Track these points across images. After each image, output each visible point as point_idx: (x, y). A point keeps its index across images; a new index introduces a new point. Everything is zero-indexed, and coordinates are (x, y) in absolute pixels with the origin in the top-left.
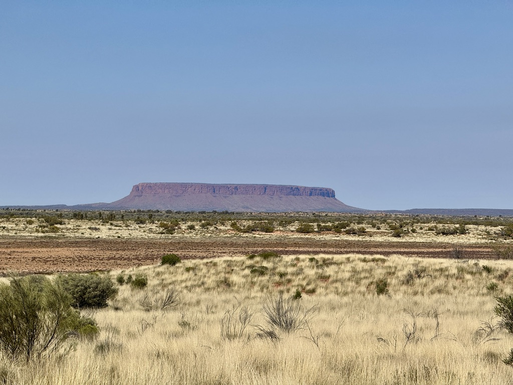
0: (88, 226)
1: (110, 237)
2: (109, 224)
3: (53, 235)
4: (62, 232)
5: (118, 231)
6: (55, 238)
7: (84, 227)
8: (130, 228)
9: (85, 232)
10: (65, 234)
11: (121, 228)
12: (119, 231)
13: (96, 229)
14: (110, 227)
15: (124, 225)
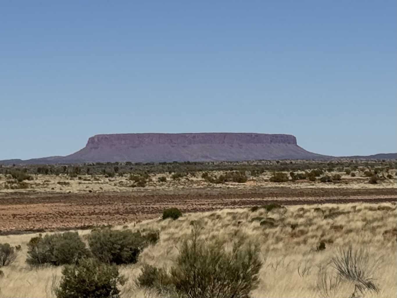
0: (57, 181)
1: (82, 192)
2: (77, 178)
3: (23, 191)
4: (31, 187)
5: (88, 185)
6: (25, 194)
7: (53, 182)
8: (100, 182)
9: (55, 187)
10: (36, 189)
11: (90, 182)
12: (90, 185)
13: (65, 183)
14: (79, 181)
15: (93, 178)
